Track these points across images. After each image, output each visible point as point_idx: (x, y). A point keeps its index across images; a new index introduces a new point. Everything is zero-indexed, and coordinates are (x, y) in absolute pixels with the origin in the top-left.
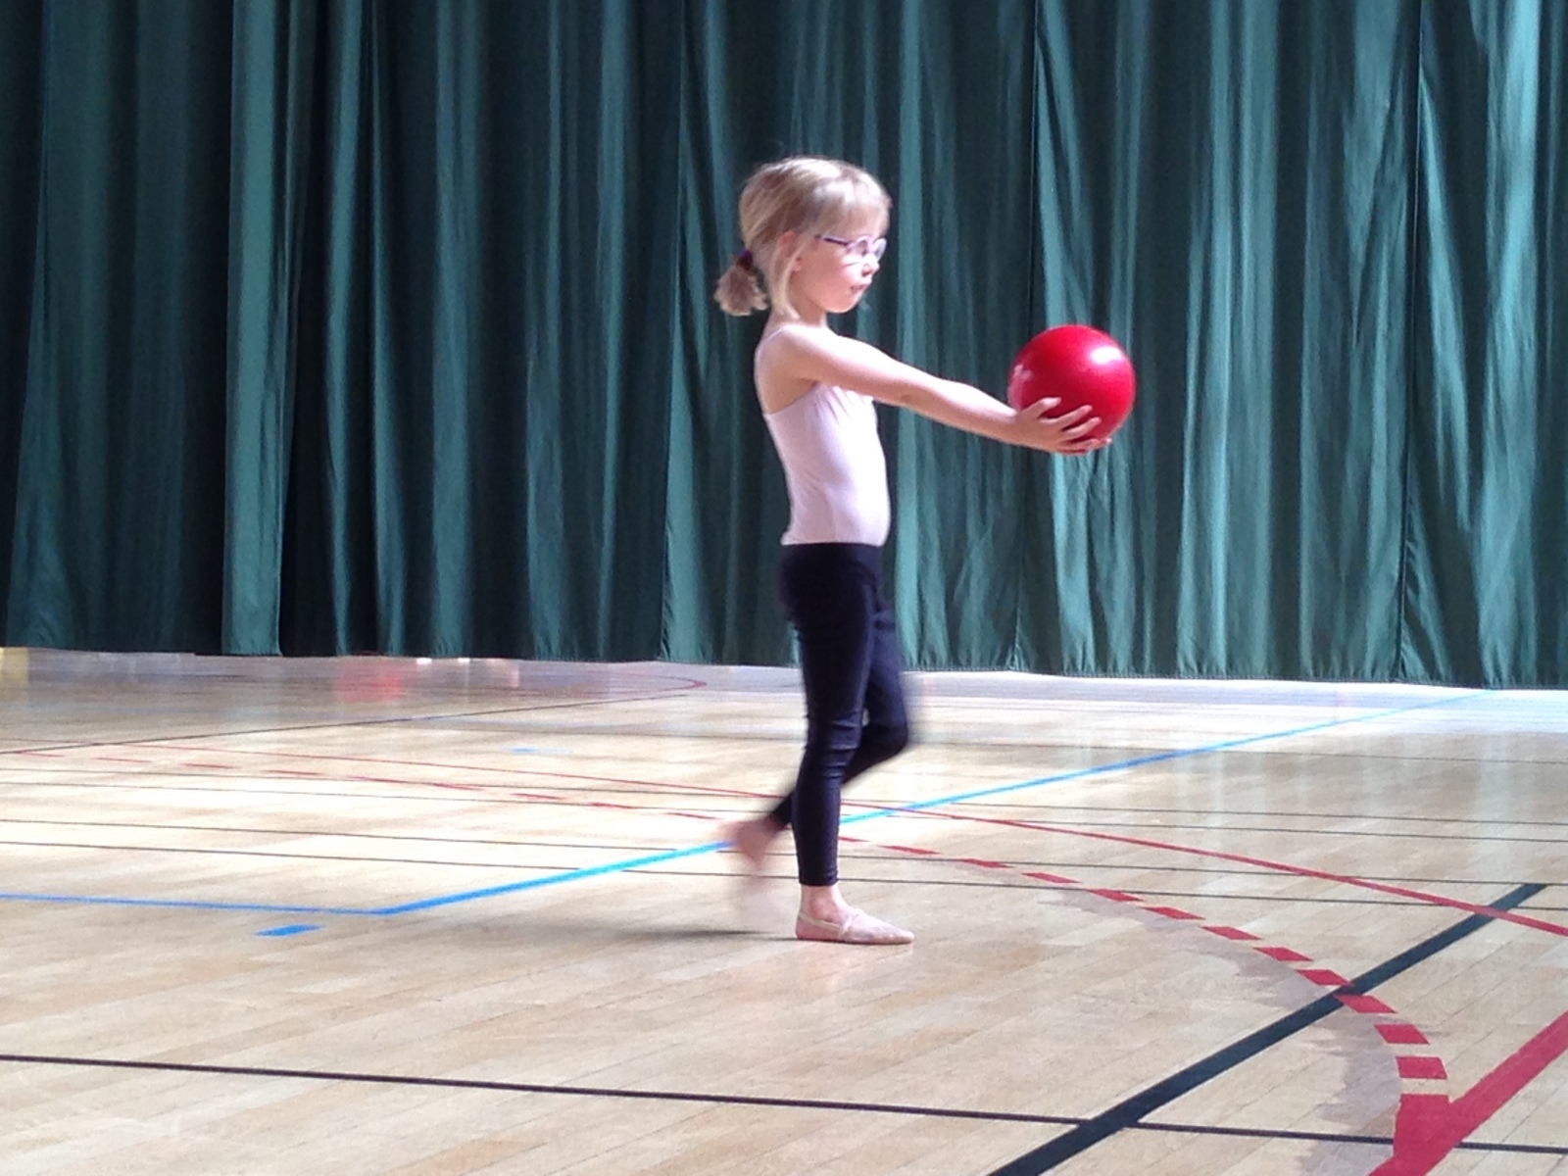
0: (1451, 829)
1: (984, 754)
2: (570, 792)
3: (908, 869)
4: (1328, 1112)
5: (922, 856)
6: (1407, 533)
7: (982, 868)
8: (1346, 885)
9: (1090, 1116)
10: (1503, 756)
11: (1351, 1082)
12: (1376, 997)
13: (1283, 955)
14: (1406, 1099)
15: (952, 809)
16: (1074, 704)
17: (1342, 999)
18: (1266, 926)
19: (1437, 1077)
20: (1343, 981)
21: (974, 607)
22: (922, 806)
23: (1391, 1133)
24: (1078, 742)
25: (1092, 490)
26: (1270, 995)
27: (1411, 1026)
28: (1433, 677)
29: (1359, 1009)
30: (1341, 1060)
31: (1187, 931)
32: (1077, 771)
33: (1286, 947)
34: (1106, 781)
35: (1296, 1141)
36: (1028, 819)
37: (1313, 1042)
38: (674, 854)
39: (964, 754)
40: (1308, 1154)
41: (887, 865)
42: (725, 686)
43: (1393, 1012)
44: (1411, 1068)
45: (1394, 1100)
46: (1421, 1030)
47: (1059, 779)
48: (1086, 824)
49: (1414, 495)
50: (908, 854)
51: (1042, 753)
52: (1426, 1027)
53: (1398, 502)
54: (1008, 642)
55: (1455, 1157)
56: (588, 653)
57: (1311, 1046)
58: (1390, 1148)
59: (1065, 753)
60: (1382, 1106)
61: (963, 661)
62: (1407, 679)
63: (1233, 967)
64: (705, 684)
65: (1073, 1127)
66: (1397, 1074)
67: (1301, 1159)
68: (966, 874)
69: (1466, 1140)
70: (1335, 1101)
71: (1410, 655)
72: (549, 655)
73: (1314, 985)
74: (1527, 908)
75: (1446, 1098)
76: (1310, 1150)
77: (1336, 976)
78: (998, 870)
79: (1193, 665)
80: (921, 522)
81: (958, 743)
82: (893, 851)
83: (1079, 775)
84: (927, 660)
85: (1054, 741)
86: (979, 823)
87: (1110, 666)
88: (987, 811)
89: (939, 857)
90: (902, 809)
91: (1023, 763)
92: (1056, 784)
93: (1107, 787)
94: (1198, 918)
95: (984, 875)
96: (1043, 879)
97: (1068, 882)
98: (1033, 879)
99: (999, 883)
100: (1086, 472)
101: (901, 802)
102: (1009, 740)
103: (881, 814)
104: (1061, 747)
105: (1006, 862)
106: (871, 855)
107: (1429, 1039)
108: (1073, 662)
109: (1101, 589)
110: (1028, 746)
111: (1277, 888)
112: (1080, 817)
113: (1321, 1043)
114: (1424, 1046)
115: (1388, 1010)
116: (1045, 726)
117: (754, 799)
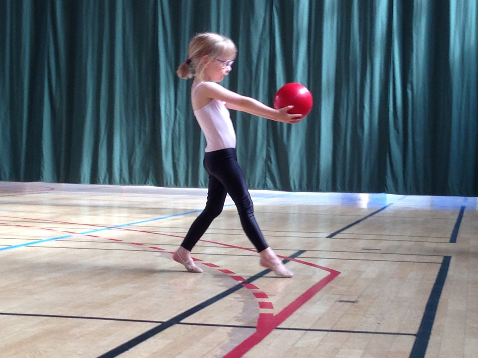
0: (279, 234)
1: (140, 211)
2: (11, 222)
3: (115, 246)
4: (237, 319)
5: (118, 242)
6: (268, 145)
8: (247, 251)
9: (165, 320)
10: (296, 212)
11: (245, 310)
12: (254, 284)
13: (227, 272)
14: (261, 315)
15: (129, 227)
16: (167, 196)
17: (243, 285)
18: (222, 263)
19: (270, 308)
20: (244, 279)
21: (137, 166)
22: (120, 226)
23: (255, 325)
24: (168, 207)
25: (173, 130)
26: (222, 284)
27: (264, 293)
28: (276, 188)
29: (249, 288)
30: (242, 303)
32: (168, 216)
33: (227, 269)
34: (176, 219)
35: (227, 327)
36: (152, 230)
38: (42, 241)
39: (133, 211)
40: (230, 331)
41: (107, 244)
42: (61, 190)
43: (258, 288)
44: (262, 305)
45: (256, 316)
46: (266, 294)
47: (161, 218)
48: (170, 232)
49: (271, 134)
50: (115, 241)
51: (157, 211)
52: (268, 293)
53: (266, 135)
54: (147, 176)
55: (275, 332)
56: (18, 179)
57: (233, 299)
58: (255, 330)
59: (164, 210)
60: (253, 317)
61: (133, 182)
62: (268, 189)
63: (211, 275)
64: (54, 189)
65: (160, 324)
66: (258, 307)
67: (228, 333)
68: (131, 247)
69: (279, 327)
70: (240, 315)
71: (269, 182)
72: (6, 180)
73: (235, 281)
74: (300, 257)
75: (273, 314)
77: (242, 278)
78: (141, 246)
79: (203, 184)
80: (121, 140)
81: (131, 207)
82: (109, 240)
83: (167, 217)
84: (122, 182)
85: (161, 207)
86: (137, 232)
87: (178, 184)
88: (139, 228)
89: (123, 242)
90: (113, 228)
91: (151, 213)
92: (160, 220)
93: (176, 221)
94: (201, 260)
95: (137, 247)
96: (155, 248)
97: (162, 249)
98: (152, 249)
99: (142, 250)
100: (171, 125)
101: (113, 225)
102: (147, 207)
103: (106, 229)
104: (162, 209)
105: (145, 244)
106: (102, 241)
107: (268, 297)
108: (167, 183)
109: (176, 161)
110: (152, 208)
111: (226, 252)
112: (168, 230)
113: (236, 298)
114: (267, 299)
115: (257, 288)
116: (158, 202)
117: (68, 224)
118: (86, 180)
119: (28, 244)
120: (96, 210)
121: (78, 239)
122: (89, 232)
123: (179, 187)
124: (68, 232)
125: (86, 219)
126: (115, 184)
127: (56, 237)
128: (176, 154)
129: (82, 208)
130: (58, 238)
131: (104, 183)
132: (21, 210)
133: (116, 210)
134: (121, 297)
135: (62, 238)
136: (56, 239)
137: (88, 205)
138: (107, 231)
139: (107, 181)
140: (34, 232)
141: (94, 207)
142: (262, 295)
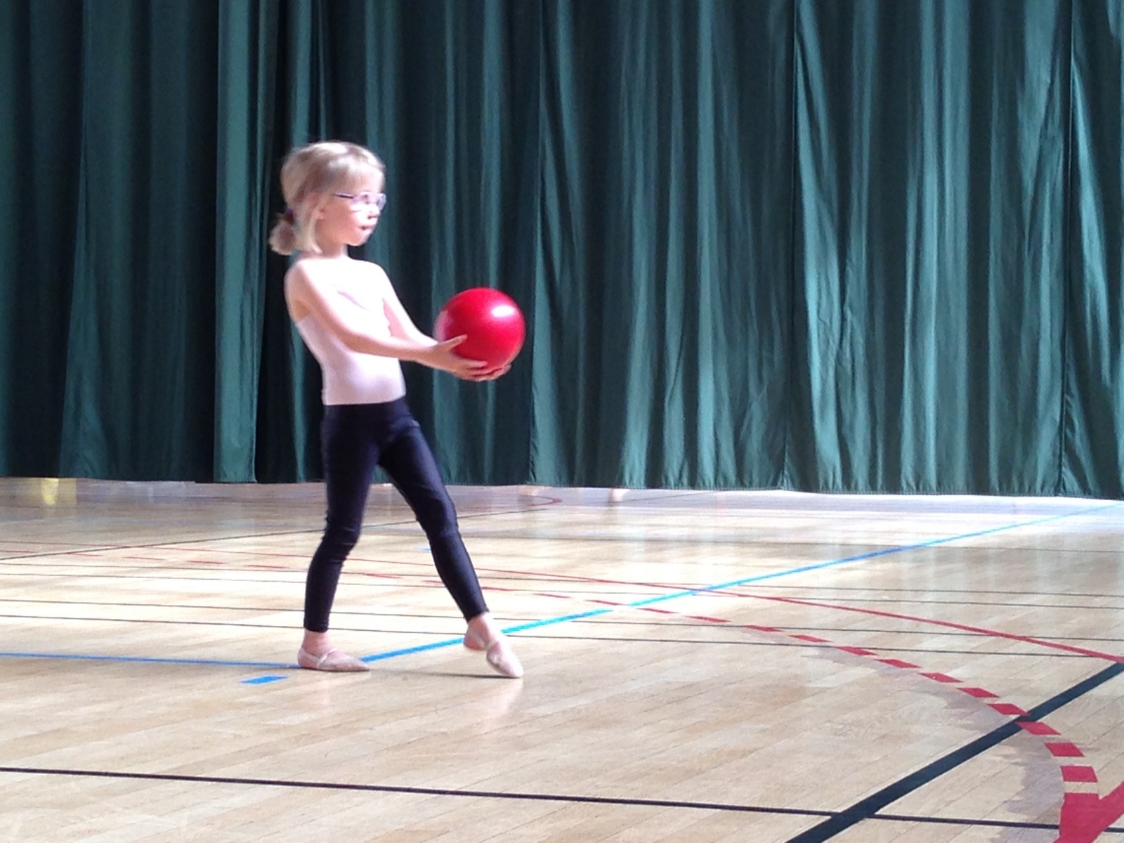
0: (1098, 602)
1: (763, 550)
3: (709, 633)
4: (1012, 806)
5: (716, 624)
6: (1065, 390)
7: (761, 632)
8: (1023, 643)
9: (840, 810)
11: (1029, 784)
12: (1045, 723)
13: (978, 693)
14: (1067, 796)
15: (739, 589)
16: (824, 513)
17: (1020, 724)
18: (965, 673)
19: (1090, 781)
20: (1022, 712)
21: (754, 445)
22: (717, 587)
23: (1057, 821)
24: (830, 541)
25: (839, 360)
26: (969, 722)
27: (1071, 744)
28: (1086, 492)
29: (1033, 732)
30: (1021, 769)
31: (908, 676)
32: (829, 561)
33: (980, 687)
34: (851, 569)
35: (988, 827)
36: (794, 596)
37: (1000, 755)
38: (539, 623)
39: (747, 550)
40: (999, 836)
41: (693, 629)
42: (575, 502)
43: (1058, 734)
44: (1071, 774)
45: (1059, 798)
46: (1078, 747)
47: (817, 567)
48: (836, 600)
49: (1070, 361)
50: (708, 622)
51: (804, 549)
52: (1082, 745)
53: (1058, 365)
54: (779, 469)
55: (1105, 838)
56: (478, 480)
57: (999, 759)
58: (1057, 832)
59: (819, 549)
60: (1051, 803)
61: (747, 484)
62: (1066, 494)
63: (943, 702)
64: (559, 500)
65: (828, 818)
66: (1061, 779)
67: (993, 840)
68: (748, 636)
69: (1112, 826)
70: (1017, 798)
71: (1069, 478)
73: (1000, 715)
75: (1097, 795)
76: (1000, 833)
77: (1017, 708)
78: (772, 633)
79: (913, 484)
80: (716, 383)
81: (741, 542)
82: (696, 620)
83: (830, 564)
84: (721, 483)
85: (812, 540)
86: (758, 600)
87: (853, 485)
88: (764, 591)
89: (729, 624)
90: (703, 590)
91: (790, 555)
92: (816, 571)
93: (850, 573)
94: (915, 667)
95: (762, 636)
96: (805, 639)
97: (822, 641)
98: (797, 639)
99: (774, 642)
100: (834, 346)
101: (703, 584)
102: (780, 540)
103: (687, 594)
105: (778, 628)
106: (681, 623)
107: (1084, 754)
108: (826, 483)
109: (846, 431)
110: (792, 544)
111: (974, 645)
112: (831, 594)
113: (1006, 756)
114: (1080, 758)
115: (1054, 732)
116: (805, 530)
117: (597, 583)
118: (635, 480)
119: (512, 630)
120: (661, 550)
121: (622, 618)
122: (647, 602)
123: (856, 493)
124: (598, 601)
125: (636, 568)
126: (704, 487)
127: (574, 613)
130: (577, 616)
131: (678, 485)
132: (487, 552)
133: (707, 549)
134: (733, 754)
135: (585, 615)
136: (572, 618)
137: (642, 536)
138: (690, 598)
139: (685, 481)
140: (522, 602)
141: (656, 543)
142: (1069, 750)
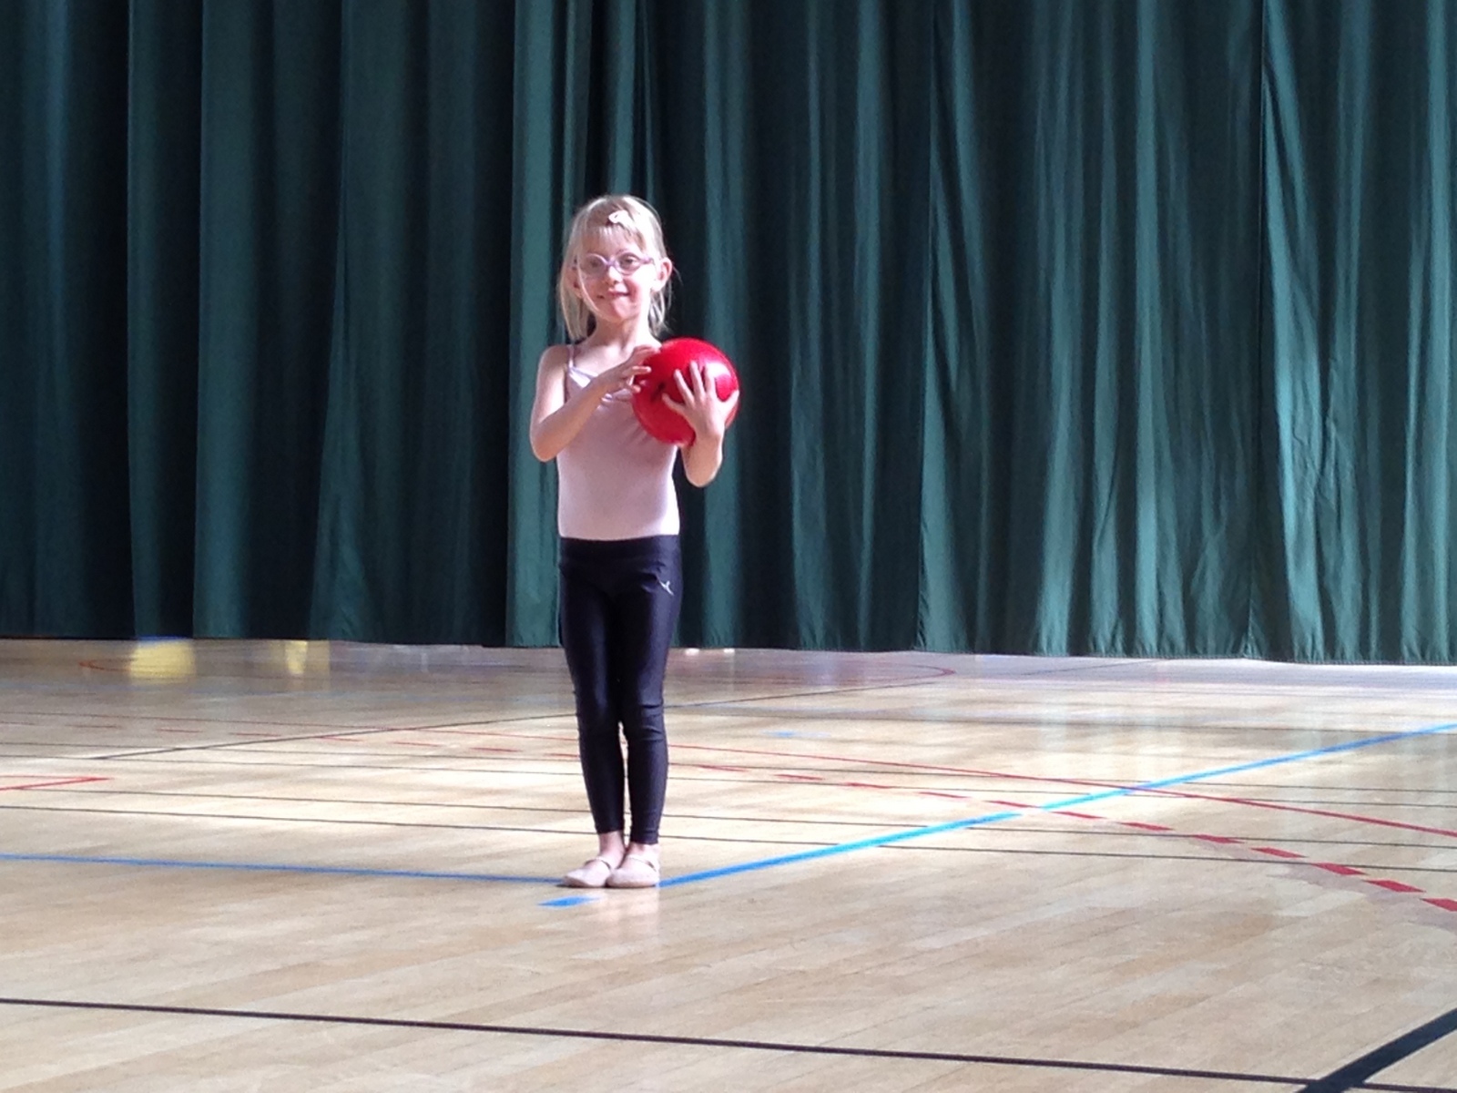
1: (1219, 737)
2: (829, 773)
3: (1147, 844)
5: (1156, 832)
7: (1214, 843)
9: (1317, 1077)
15: (1187, 788)
16: (1299, 690)
22: (1159, 785)
24: (1306, 725)
25: (1319, 489)
31: (1406, 903)
32: (1305, 752)
34: (1330, 762)
38: (926, 831)
39: (1196, 736)
41: (1124, 840)
42: (973, 674)
47: (1286, 760)
48: (1313, 802)
50: (1145, 830)
51: (1276, 737)
54: (1242, 630)
56: (850, 644)
59: (1293, 736)
61: (1199, 650)
63: (1453, 938)
64: (952, 671)
68: (1198, 849)
72: (815, 647)
78: (1228, 845)
79: (1416, 650)
80: (1160, 520)
81: (1191, 727)
82: (1130, 827)
83: (1305, 756)
84: (1166, 648)
85: (1282, 724)
86: (1211, 802)
87: (1338, 654)
88: (1218, 791)
89: (1173, 832)
90: (1140, 789)
91: (1252, 745)
92: (1283, 765)
93: (1332, 768)
94: (1419, 891)
95: (1216, 849)
96: (1271, 853)
97: (1295, 856)
98: (1261, 853)
99: (1230, 857)
100: (1313, 473)
101: (1138, 781)
102: (1241, 723)
103: (1119, 792)
104: (1288, 729)
105: (1237, 838)
106: (1109, 831)
108: (1303, 650)
109: (1330, 584)
110: (1257, 729)
112: (1307, 795)
116: (1273, 710)
117: (1001, 779)
118: (1054, 645)
119: (889, 839)
120: (1087, 735)
121: (1034, 825)
122: (1066, 803)
123: (1343, 664)
124: (1001, 803)
125: (1056, 762)
126: (1145, 654)
127: (970, 818)
128: (1331, 563)
129: (1043, 729)
130: (974, 822)
131: (1111, 651)
132: (858, 738)
133: (1147, 735)
134: (1177, 1002)
135: (984, 820)
136: (971, 824)
137: (1062, 719)
138: (1120, 800)
139: (1119, 646)
140: (901, 803)
141: (1081, 728)
